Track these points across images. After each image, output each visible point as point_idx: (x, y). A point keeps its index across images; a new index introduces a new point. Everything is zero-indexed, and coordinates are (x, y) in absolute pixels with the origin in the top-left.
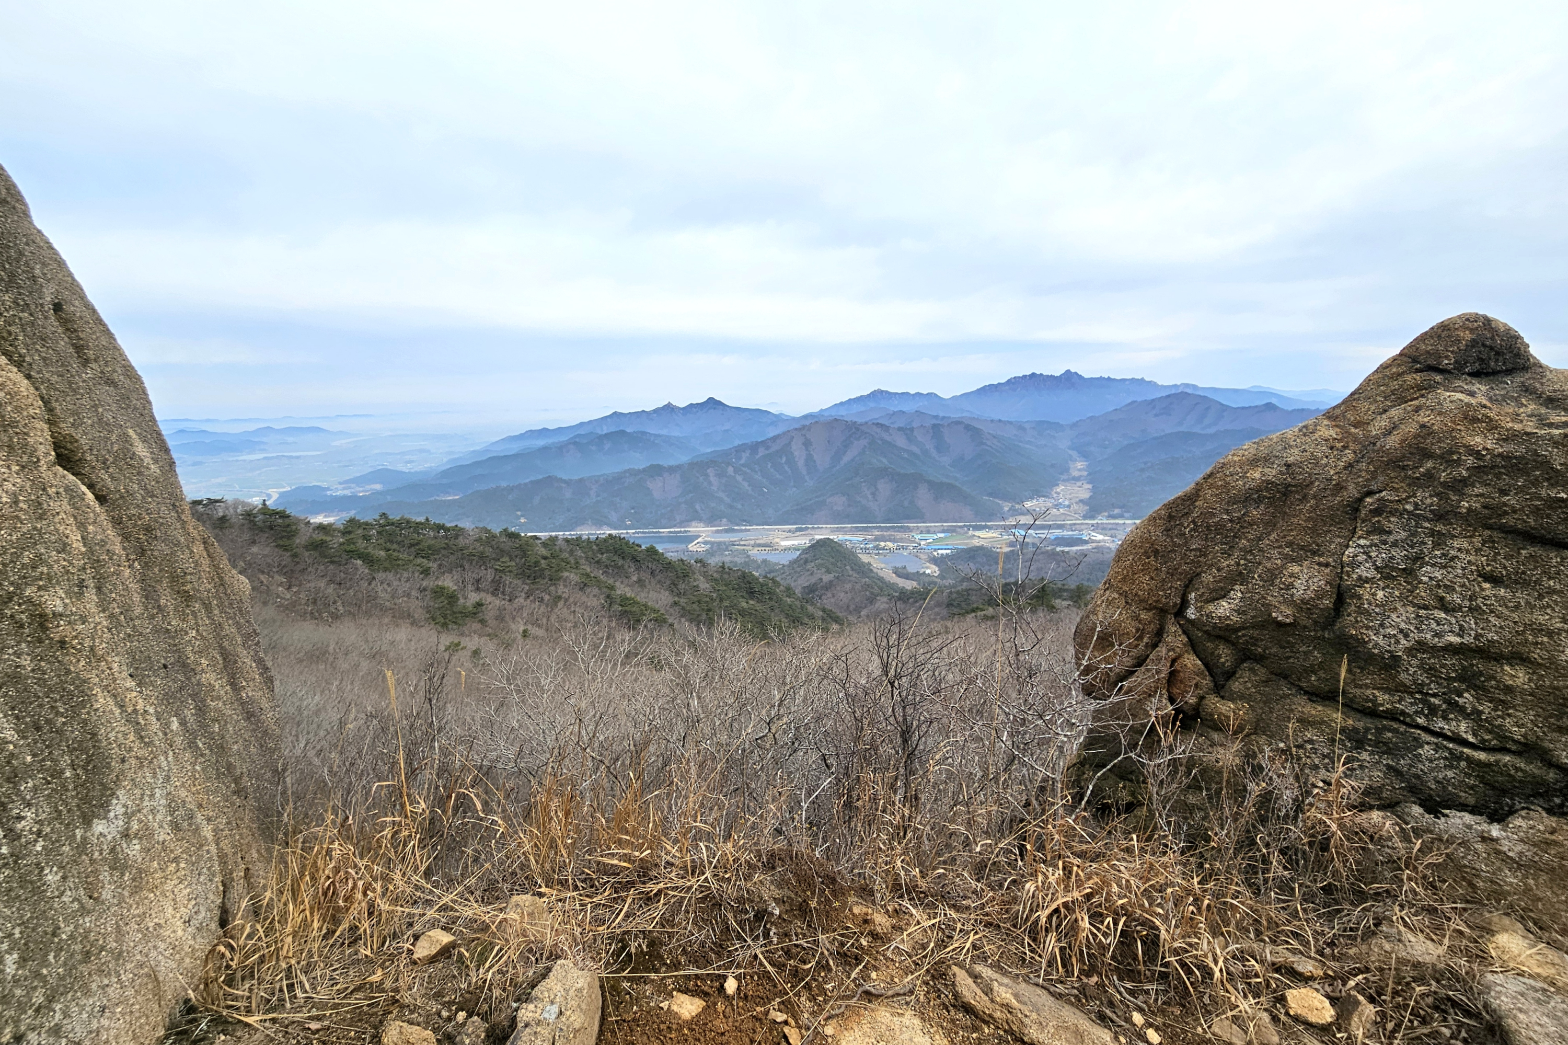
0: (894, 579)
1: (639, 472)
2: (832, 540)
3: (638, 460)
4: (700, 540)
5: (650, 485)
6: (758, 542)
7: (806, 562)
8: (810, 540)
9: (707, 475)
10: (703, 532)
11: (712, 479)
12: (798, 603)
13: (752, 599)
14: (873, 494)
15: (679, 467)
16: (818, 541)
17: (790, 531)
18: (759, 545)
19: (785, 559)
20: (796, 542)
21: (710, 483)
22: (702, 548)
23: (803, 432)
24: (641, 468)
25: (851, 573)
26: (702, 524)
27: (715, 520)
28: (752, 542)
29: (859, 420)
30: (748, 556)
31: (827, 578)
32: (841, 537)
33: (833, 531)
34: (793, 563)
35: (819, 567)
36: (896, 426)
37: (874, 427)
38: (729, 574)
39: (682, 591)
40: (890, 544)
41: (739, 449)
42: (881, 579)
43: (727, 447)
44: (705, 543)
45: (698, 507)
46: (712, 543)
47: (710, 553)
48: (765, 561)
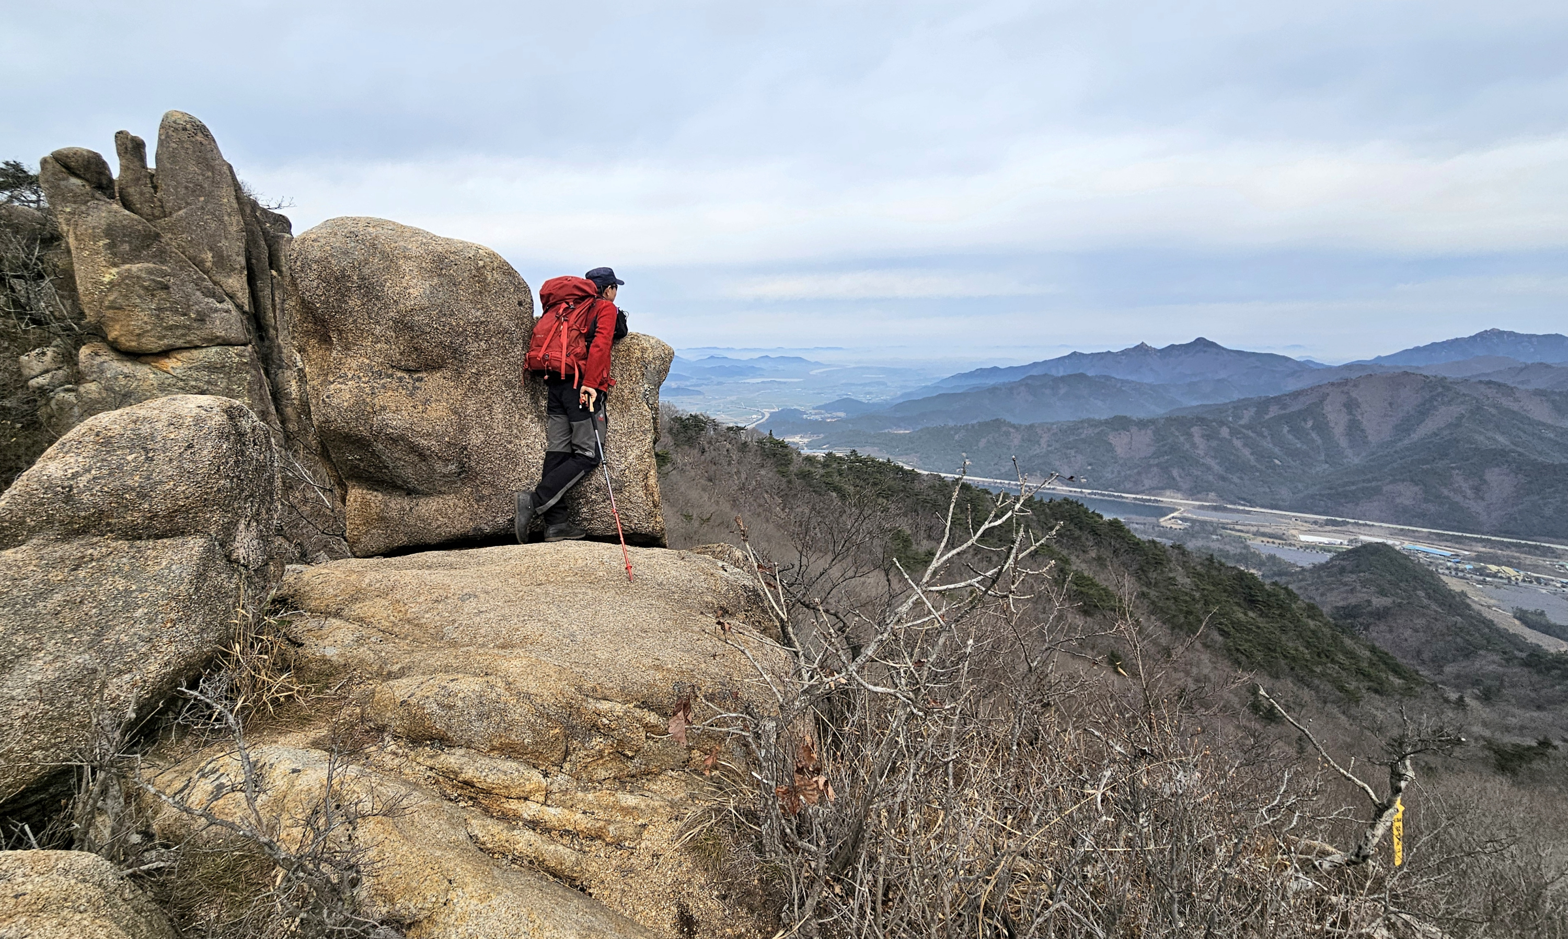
0: (1516, 627)
1: (1101, 423)
2: (1390, 548)
3: (1101, 410)
4: (1175, 514)
5: (1113, 438)
6: (1262, 530)
7: (1342, 570)
8: (1350, 541)
9: (1190, 436)
10: (1181, 505)
11: (1197, 439)
12: (1327, 631)
13: (1251, 609)
14: (1477, 489)
15: (1152, 422)
16: (1367, 547)
17: (1315, 523)
18: (1264, 535)
19: (1307, 561)
20: (1325, 540)
21: (1194, 446)
22: (1179, 525)
23: (1345, 389)
24: (1103, 418)
25: (1426, 601)
26: (1179, 495)
27: (1199, 492)
28: (1255, 529)
29: (1452, 375)
30: (1247, 547)
31: (1378, 602)
32: (1408, 545)
33: (1393, 534)
34: (1318, 569)
35: (1364, 584)
36: (1531, 387)
37: (1482, 388)
38: (1220, 570)
39: (1153, 581)
40: (1511, 572)
41: (1239, 405)
42: (1489, 624)
43: (1221, 400)
44: (1184, 519)
45: (1175, 472)
46: (1193, 521)
47: (1189, 533)
48: (1272, 558)
